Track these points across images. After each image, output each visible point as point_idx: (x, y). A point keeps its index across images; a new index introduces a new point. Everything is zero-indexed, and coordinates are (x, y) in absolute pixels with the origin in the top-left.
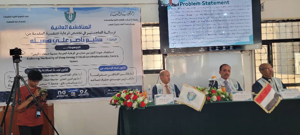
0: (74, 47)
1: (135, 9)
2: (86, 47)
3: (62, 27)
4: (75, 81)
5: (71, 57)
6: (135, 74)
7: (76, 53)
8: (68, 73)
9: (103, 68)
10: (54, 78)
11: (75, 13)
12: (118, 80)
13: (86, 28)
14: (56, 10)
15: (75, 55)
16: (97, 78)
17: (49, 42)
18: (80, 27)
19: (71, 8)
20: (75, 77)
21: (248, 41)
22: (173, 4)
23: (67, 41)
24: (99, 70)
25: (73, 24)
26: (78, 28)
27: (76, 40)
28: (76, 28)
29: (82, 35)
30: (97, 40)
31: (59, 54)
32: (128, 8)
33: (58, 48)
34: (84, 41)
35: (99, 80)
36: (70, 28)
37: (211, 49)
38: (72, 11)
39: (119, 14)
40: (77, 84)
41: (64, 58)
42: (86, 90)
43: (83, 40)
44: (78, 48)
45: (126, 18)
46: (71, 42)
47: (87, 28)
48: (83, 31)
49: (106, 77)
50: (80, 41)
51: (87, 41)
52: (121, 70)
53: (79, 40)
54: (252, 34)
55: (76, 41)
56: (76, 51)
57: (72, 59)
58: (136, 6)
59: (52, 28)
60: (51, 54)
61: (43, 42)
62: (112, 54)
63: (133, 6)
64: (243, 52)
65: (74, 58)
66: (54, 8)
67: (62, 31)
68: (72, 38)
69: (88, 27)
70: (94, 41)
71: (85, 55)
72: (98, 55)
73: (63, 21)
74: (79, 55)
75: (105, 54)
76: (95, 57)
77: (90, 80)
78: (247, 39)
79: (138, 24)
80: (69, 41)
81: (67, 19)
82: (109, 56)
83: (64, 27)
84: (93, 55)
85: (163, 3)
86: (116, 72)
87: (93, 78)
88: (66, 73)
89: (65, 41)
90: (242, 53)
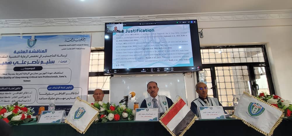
0: (30, 69)
1: (87, 36)
2: (40, 68)
3: (23, 51)
4: (25, 99)
5: (25, 77)
6: (80, 95)
7: (30, 73)
8: (20, 92)
9: (51, 88)
10: (7, 96)
11: (36, 40)
12: (63, 99)
13: (42, 52)
14: (21, 38)
15: (29, 75)
16: (45, 97)
17: (10, 64)
18: (38, 52)
19: (33, 35)
20: (26, 95)
21: (189, 63)
22: (118, 31)
23: (25, 63)
24: (48, 89)
25: (32, 50)
26: (36, 52)
27: (33, 62)
28: (35, 52)
29: (38, 58)
30: (50, 62)
31: (16, 74)
32: (81, 36)
33: (16, 69)
34: (39, 63)
35: (46, 99)
36: (30, 52)
37: (152, 70)
38: (33, 38)
39: (72, 40)
40: (26, 102)
41: (20, 78)
42: (33, 108)
43: (38, 62)
44: (33, 69)
45: (78, 43)
46: (28, 63)
47: (44, 52)
48: (39, 54)
49: (53, 96)
50: (35, 63)
51: (41, 63)
52: (67, 89)
53: (34, 62)
54: (192, 56)
55: (32, 63)
56: (31, 72)
57: (26, 79)
58: (88, 34)
59: (15, 52)
60: (9, 74)
61: (5, 64)
62: (61, 75)
63: (85, 34)
65: (28, 77)
66: (20, 36)
67: (23, 54)
68: (29, 61)
69: (45, 52)
70: (47, 63)
71: (37, 75)
72: (49, 75)
73: (24, 46)
74: (32, 75)
75: (55, 75)
76: (46, 77)
77: (38, 98)
79: (88, 49)
80: (27, 63)
81: (29, 44)
82: (59, 76)
83: (24, 51)
84: (45, 75)
85: (109, 30)
86: (62, 92)
87: (41, 97)
88: (18, 92)
89: (23, 63)
90: (184, 75)
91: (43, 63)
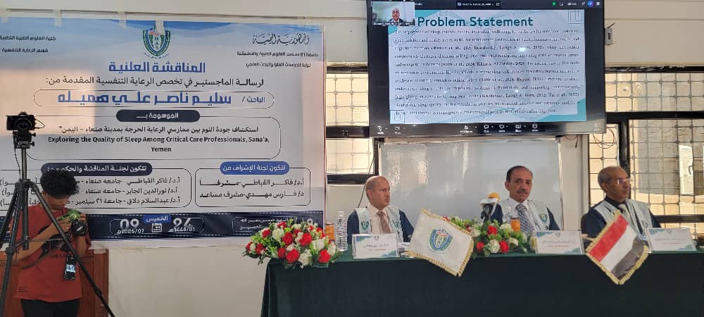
0: (164, 116)
1: (312, 30)
2: (191, 116)
3: (135, 66)
4: (163, 197)
5: (154, 140)
6: (306, 184)
7: (167, 129)
8: (146, 178)
9: (230, 167)
10: (112, 187)
11: (168, 34)
12: (266, 196)
13: (193, 71)
14: (124, 26)
15: (164, 135)
16: (217, 190)
17: (103, 101)
18: (178, 69)
19: (159, 20)
20: (162, 187)
21: (575, 112)
22: (401, 21)
23: (147, 99)
24: (222, 171)
25: (161, 62)
26: (174, 69)
27: (169, 98)
28: (170, 69)
29: (182, 87)
30: (219, 100)
31: (126, 130)
32: (296, 28)
33: (123, 116)
34: (187, 102)
35: (220, 195)
36: (156, 68)
37: (487, 130)
38: (161, 30)
39: (274, 39)
40: (167, 205)
41: (139, 140)
42: (189, 219)
43: (184, 100)
44: (173, 116)
45: (289, 49)
46: (156, 102)
47: (196, 71)
48: (184, 77)
49: (239, 190)
50: (178, 101)
51: (194, 102)
52: (274, 173)
53: (174, 99)
54: (584, 96)
55: (169, 102)
56: (168, 125)
57: (158, 145)
58: (315, 23)
59: (112, 68)
60: (106, 130)
61: (89, 101)
62: (254, 135)
63: (308, 23)
64: (561, 138)
65: (162, 140)
66: (118, 21)
67: (137, 75)
68: (157, 94)
69: (199, 69)
70: (211, 102)
71: (189, 135)
72: (220, 135)
73: (136, 52)
74: (173, 135)
75: (238, 135)
76: (212, 140)
77: (199, 194)
78: (571, 109)
79: (318, 65)
80: (152, 100)
82: (247, 139)
83: (140, 66)
84: (209, 135)
85: (378, 18)
86: (262, 178)
87: (206, 190)
88: (141, 178)
89: (142, 100)
90: (559, 142)
91: (198, 101)
